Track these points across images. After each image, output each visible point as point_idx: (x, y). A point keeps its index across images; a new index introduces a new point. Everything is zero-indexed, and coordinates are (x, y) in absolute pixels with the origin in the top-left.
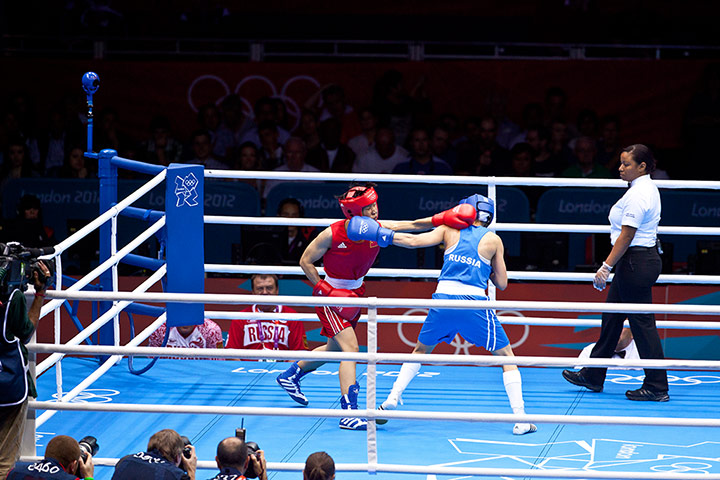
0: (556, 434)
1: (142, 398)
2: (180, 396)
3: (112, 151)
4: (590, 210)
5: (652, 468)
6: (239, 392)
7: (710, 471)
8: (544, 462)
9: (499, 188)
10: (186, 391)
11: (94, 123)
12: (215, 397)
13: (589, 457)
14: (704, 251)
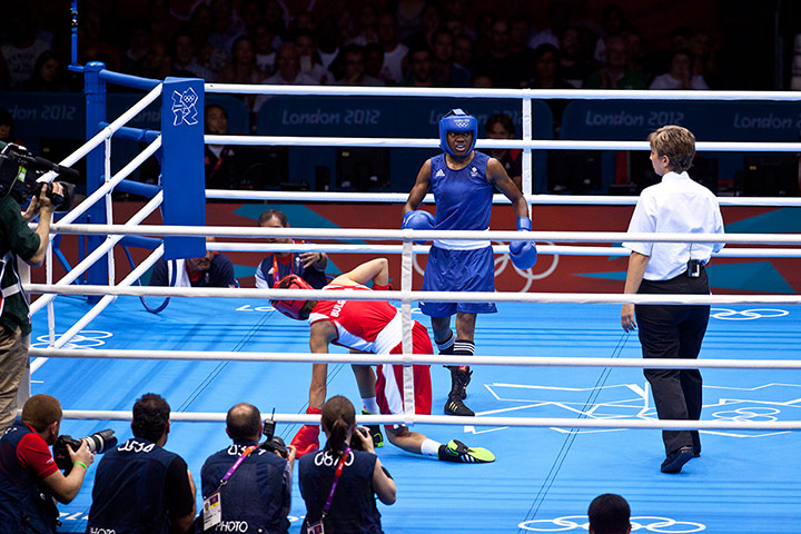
0: (604, 376)
1: (137, 340)
2: (180, 338)
3: (100, 64)
4: (620, 122)
5: (714, 415)
6: (246, 333)
7: (780, 418)
8: (593, 409)
9: (535, 102)
10: (187, 332)
11: (78, 32)
12: (220, 338)
13: (642, 403)
14: (753, 168)
